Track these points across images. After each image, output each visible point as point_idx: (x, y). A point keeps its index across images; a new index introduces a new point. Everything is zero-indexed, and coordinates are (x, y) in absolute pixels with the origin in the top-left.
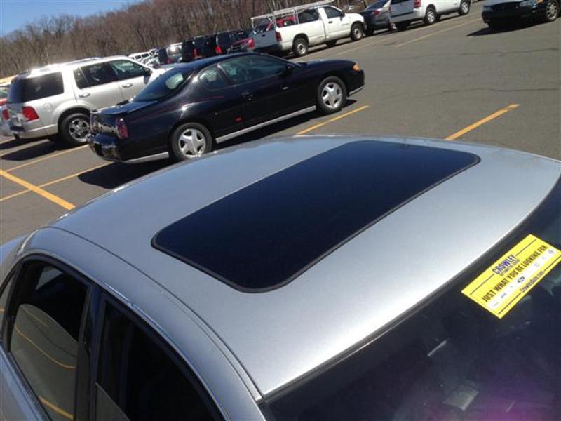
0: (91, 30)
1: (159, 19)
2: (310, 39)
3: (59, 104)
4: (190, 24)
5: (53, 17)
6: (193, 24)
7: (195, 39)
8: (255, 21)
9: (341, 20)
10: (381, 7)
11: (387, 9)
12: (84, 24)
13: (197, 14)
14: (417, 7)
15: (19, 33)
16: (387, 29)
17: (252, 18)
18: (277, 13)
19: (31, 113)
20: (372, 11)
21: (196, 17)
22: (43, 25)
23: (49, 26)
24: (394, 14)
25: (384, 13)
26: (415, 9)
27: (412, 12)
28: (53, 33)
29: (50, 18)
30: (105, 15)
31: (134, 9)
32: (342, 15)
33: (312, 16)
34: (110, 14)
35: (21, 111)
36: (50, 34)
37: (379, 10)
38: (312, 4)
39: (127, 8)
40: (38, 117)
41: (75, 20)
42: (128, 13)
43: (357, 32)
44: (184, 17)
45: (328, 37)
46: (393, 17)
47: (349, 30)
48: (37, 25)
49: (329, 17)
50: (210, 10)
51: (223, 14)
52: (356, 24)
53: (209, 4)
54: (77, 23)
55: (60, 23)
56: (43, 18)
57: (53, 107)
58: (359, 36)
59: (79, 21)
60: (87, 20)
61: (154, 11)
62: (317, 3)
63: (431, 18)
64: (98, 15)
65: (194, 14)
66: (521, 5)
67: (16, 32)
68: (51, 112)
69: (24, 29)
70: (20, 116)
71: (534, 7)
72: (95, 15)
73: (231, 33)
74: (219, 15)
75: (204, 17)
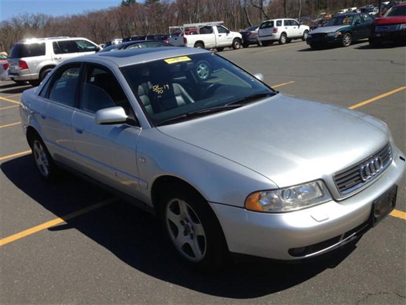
0: (59, 26)
1: (109, 25)
2: (205, 44)
3: (42, 61)
4: (131, 31)
5: (33, 15)
6: (133, 30)
7: (131, 37)
8: (172, 29)
9: (227, 35)
10: (254, 30)
11: (257, 32)
12: (55, 22)
13: (137, 24)
14: (275, 32)
15: (6, 23)
16: (256, 45)
17: (170, 27)
18: (186, 26)
19: (24, 65)
20: (247, 32)
21: (135, 25)
22: (25, 19)
23: (29, 20)
24: (260, 35)
25: (255, 34)
26: (274, 34)
27: (271, 35)
28: (31, 25)
29: (30, 15)
30: (71, 17)
31: (92, 15)
32: (228, 32)
33: (209, 30)
34: (74, 17)
35: (18, 63)
36: (29, 26)
37: (253, 32)
38: (210, 23)
39: (87, 14)
40: (27, 68)
41: (48, 18)
42: (87, 17)
43: (237, 44)
44: (127, 25)
45: (217, 45)
46: (260, 37)
47: (232, 42)
48: (20, 18)
49: (219, 32)
50: (147, 22)
51: (155, 26)
52: (237, 39)
53: (146, 18)
54: (50, 20)
55: (37, 19)
56: (25, 14)
57: (38, 63)
58: (238, 47)
59: (51, 19)
60: (57, 19)
61: (106, 18)
62: (212, 23)
63: (283, 40)
64: (65, 16)
65: (135, 24)
66: (328, 35)
67: (5, 22)
68: (36, 66)
69: (10, 20)
70: (17, 67)
71: (336, 37)
72: (64, 16)
73: (156, 36)
74: (152, 26)
75: (141, 27)
